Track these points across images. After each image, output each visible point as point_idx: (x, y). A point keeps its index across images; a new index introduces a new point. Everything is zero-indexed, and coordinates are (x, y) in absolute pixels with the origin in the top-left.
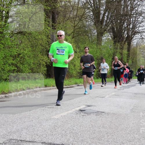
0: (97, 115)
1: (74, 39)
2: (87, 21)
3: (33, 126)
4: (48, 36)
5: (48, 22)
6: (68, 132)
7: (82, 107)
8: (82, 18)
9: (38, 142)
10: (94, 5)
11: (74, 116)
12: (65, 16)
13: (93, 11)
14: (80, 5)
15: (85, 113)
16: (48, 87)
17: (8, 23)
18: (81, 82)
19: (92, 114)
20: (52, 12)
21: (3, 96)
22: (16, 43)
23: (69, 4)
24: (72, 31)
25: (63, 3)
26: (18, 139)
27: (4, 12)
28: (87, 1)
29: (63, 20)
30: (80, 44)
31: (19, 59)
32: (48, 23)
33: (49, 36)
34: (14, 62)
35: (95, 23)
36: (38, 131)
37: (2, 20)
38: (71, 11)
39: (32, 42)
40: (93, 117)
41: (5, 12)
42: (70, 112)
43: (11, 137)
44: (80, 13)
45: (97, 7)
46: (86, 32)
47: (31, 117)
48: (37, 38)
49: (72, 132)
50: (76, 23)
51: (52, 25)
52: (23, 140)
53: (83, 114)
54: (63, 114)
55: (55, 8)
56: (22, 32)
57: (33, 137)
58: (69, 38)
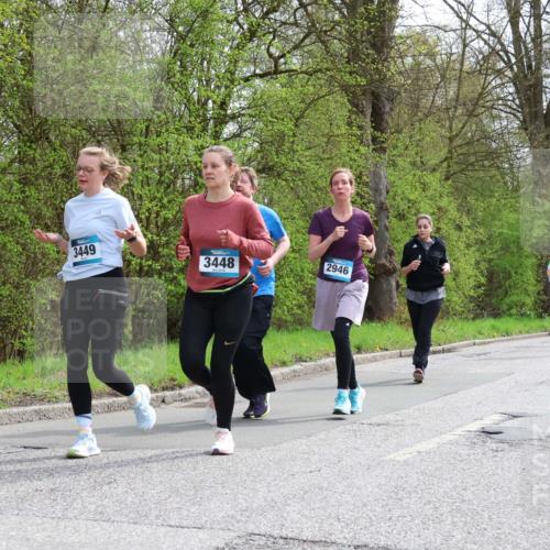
1: (450, 182)
2: (494, 118)
3: (321, 488)
4: (360, 176)
5: (360, 128)
6: (445, 509)
7: (489, 422)
8: (475, 106)
9: (344, 546)
10: (519, 61)
11: (464, 452)
12: (417, 106)
13: (514, 81)
14: (470, 63)
15: (502, 442)
16: (366, 352)
17: (226, 140)
18: (480, 333)
19: (527, 447)
20: (373, 93)
23: (429, 62)
24: (443, 153)
25: (409, 61)
26: (276, 533)
27: (210, 104)
28: (493, 49)
29: (410, 119)
30: (471, 200)
32: (359, 133)
33: (365, 178)
35: (524, 122)
36: (340, 504)
37: (205, 129)
38: (438, 87)
39: (306, 201)
40: (532, 454)
41: (214, 102)
43: (251, 528)
44: (469, 90)
45: (530, 67)
46: (492, 155)
47: (314, 458)
49: (458, 510)
50: (457, 125)
51: (374, 140)
52: (290, 535)
53: (494, 446)
54: (424, 446)
55: (383, 79)
56: (271, 169)
57: (326, 527)
58: (434, 180)
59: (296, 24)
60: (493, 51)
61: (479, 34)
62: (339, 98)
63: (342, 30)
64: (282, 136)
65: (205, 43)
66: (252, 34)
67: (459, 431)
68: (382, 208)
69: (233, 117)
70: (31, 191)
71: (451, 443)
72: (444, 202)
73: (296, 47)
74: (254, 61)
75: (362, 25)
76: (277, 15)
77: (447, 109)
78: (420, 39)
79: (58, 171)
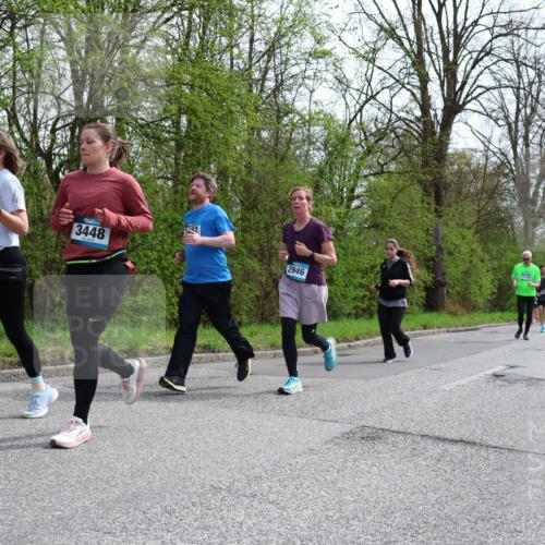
0: (528, 385)
1: (478, 235)
2: (503, 200)
3: (403, 403)
4: (428, 230)
5: (428, 204)
6: (472, 417)
7: (498, 369)
8: (493, 192)
9: (415, 435)
10: (517, 169)
11: (483, 386)
12: (460, 192)
13: (514, 179)
14: (490, 169)
15: (504, 381)
16: (429, 329)
17: (353, 210)
18: (493, 320)
19: (518, 383)
20: (436, 185)
21: (345, 345)
22: (367, 245)
23: (467, 168)
24: (475, 219)
25: (456, 167)
26: (377, 426)
27: (345, 189)
29: (456, 199)
30: (490, 245)
31: (372, 276)
32: (427, 206)
33: (430, 231)
34: (364, 281)
35: (520, 203)
36: (413, 412)
37: (342, 203)
38: (472, 182)
40: (521, 388)
41: (347, 188)
42: (474, 377)
43: (364, 423)
44: (489, 184)
45: (523, 172)
46: (502, 220)
47: (400, 387)
48: (406, 234)
49: (480, 418)
50: (482, 203)
51: (436, 211)
52: (385, 428)
53: (500, 383)
54: (461, 382)
55: (442, 177)
56: (378, 225)
57: (406, 424)
58: (469, 234)
59: (393, 147)
60: (503, 163)
61: (495, 154)
62: (416, 187)
63: (419, 149)
64: (385, 207)
65: (343, 157)
66: (369, 152)
67: (481, 374)
68: (440, 249)
69: (358, 197)
70: (248, 236)
71: (475, 381)
72: (475, 246)
73: (393, 159)
74: (370, 167)
75: (429, 147)
76: (382, 142)
77: (477, 195)
78: (462, 156)
79: (262, 225)
